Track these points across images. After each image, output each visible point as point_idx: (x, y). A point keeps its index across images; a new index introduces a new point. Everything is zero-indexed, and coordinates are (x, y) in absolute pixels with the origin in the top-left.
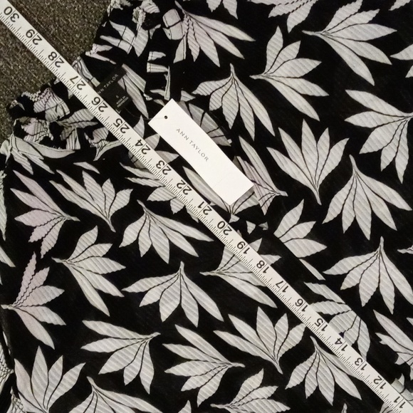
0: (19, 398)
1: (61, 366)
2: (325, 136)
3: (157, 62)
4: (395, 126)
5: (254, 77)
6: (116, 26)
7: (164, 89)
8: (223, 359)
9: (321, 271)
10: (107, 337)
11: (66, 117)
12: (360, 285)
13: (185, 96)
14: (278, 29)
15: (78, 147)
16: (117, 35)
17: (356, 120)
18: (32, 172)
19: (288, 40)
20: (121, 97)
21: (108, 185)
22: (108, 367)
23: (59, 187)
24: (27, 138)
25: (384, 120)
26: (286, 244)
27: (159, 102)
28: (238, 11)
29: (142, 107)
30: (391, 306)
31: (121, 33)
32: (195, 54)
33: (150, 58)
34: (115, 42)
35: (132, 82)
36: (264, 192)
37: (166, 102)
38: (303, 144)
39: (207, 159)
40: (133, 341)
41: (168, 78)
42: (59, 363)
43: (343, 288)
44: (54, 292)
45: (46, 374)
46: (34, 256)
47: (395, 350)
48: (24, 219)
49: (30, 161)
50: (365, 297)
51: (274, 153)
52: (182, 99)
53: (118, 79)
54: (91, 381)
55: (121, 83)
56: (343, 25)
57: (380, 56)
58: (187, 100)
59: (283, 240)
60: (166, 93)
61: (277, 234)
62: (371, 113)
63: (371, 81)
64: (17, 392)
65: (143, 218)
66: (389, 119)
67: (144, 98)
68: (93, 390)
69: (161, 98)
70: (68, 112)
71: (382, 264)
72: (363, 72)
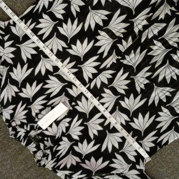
0: (123, 173)
1: (115, 160)
2: (48, 81)
3: (27, 127)
4: (45, 62)
5: (31, 101)
6: (18, 136)
7: (34, 126)
8: (115, 112)
9: (87, 84)
10: (107, 146)
11: (42, 151)
12: (92, 72)
13: (36, 120)
14: (18, 94)
15: (49, 150)
16: (20, 136)
17: (43, 73)
18: (56, 163)
19: (21, 91)
20: (36, 137)
21: (61, 143)
22: (117, 146)
23: (61, 156)
24: (46, 164)
25: (43, 65)
26: (78, 94)
27: (38, 127)
28: (14, 105)
29: (40, 131)
30: (99, 63)
31: (20, 135)
32: (25, 117)
33: (26, 129)
34: (22, 137)
35: (33, 133)
36: (63, 99)
37: (38, 125)
38: (49, 88)
39: (54, 115)
40: (109, 138)
41: (31, 124)
42: (114, 160)
43: (92, 78)
44: (93, 159)
45: (117, 164)
46: (80, 164)
47: (112, 63)
48: (68, 166)
49: (53, 163)
50: (95, 71)
51: (52, 95)
52: (37, 121)
53: (32, 137)
54: (121, 151)
55: (33, 137)
56: (17, 77)
57: (26, 67)
58: (37, 119)
59: (77, 95)
60: (35, 125)
61: (75, 96)
62: (41, 69)
63: (33, 68)
64: (122, 173)
65: (70, 134)
66: (43, 63)
67: (37, 131)
68: (123, 151)
69: (37, 126)
70: (41, 151)
71: (86, 66)
72: (30, 71)
